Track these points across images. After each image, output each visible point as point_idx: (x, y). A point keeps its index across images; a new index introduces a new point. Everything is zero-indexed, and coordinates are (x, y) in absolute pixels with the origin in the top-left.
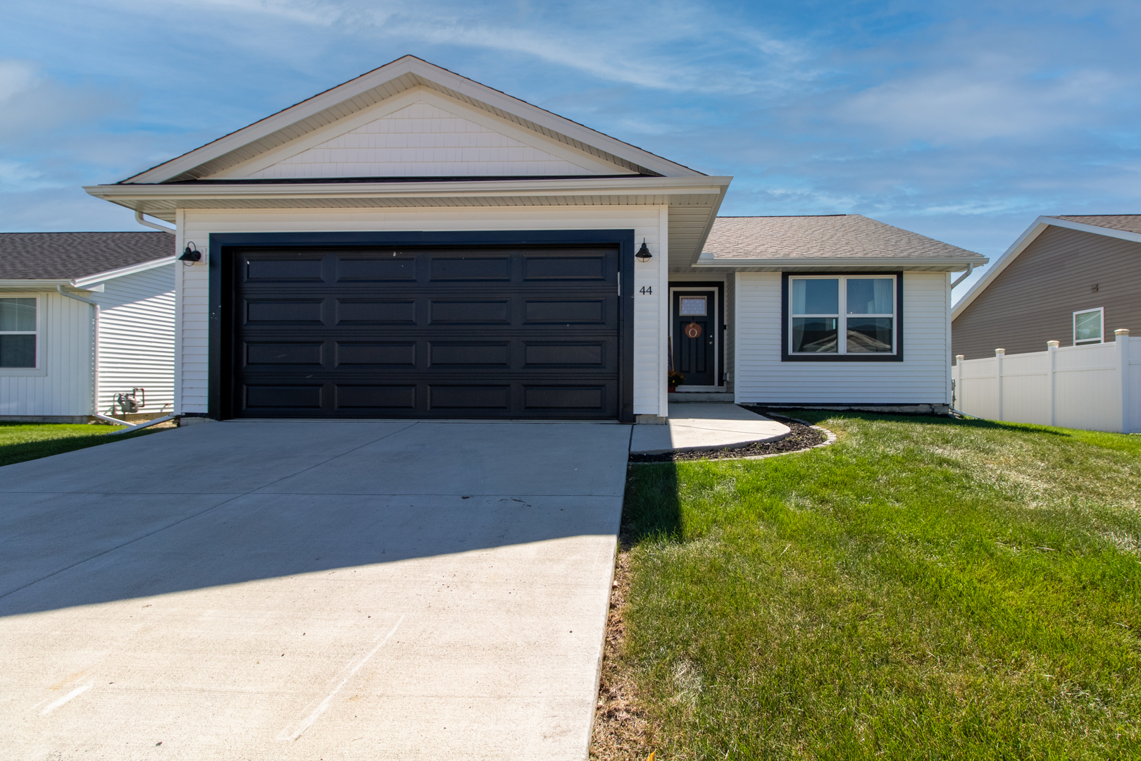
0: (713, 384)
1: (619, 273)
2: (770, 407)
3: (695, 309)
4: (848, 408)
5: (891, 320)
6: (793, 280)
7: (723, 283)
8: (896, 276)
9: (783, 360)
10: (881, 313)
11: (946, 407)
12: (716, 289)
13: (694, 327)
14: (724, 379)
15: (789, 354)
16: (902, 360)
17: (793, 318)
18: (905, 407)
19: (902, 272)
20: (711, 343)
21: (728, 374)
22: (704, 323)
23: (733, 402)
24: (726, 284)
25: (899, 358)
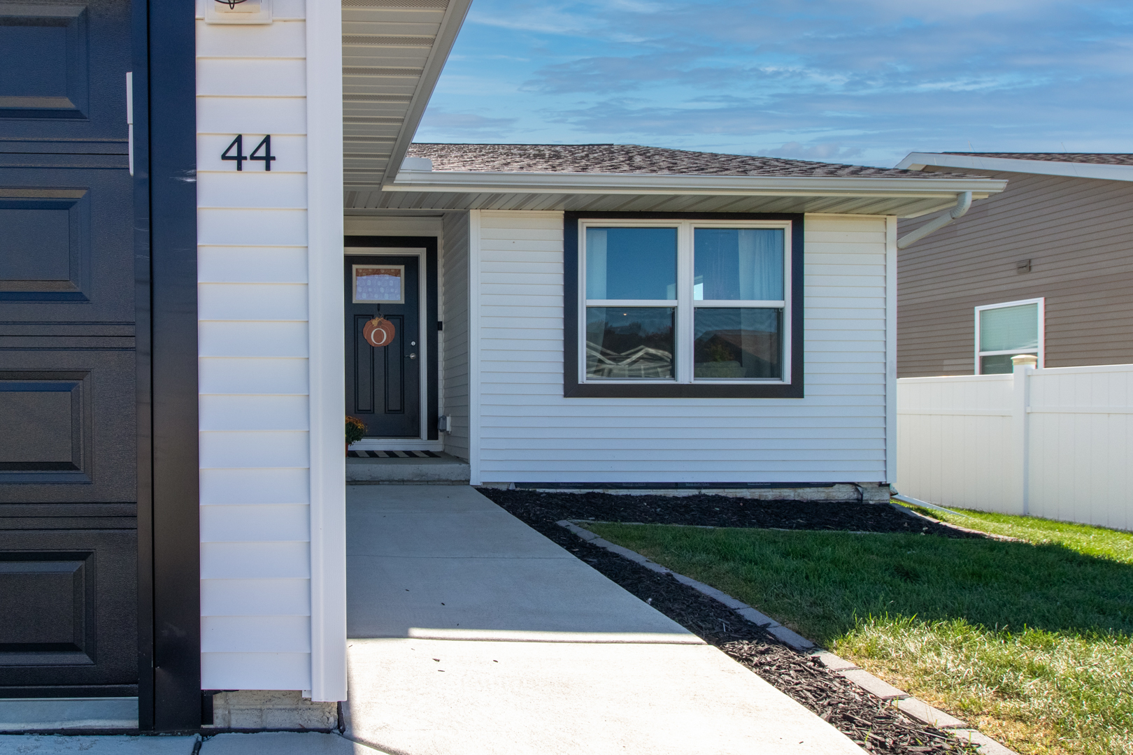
0: (417, 435)
1: (129, 76)
2: (541, 490)
3: (382, 290)
4: (695, 492)
5: (779, 312)
6: (588, 228)
7: (434, 240)
8: (790, 222)
9: (566, 395)
10: (752, 298)
11: (884, 490)
12: (421, 252)
13: (380, 324)
14: (440, 427)
15: (580, 382)
16: (801, 395)
17: (588, 308)
18: (808, 490)
19: (803, 214)
20: (412, 356)
21: (449, 419)
22: (402, 317)
23: (469, 481)
24: (440, 242)
25: (795, 390)
